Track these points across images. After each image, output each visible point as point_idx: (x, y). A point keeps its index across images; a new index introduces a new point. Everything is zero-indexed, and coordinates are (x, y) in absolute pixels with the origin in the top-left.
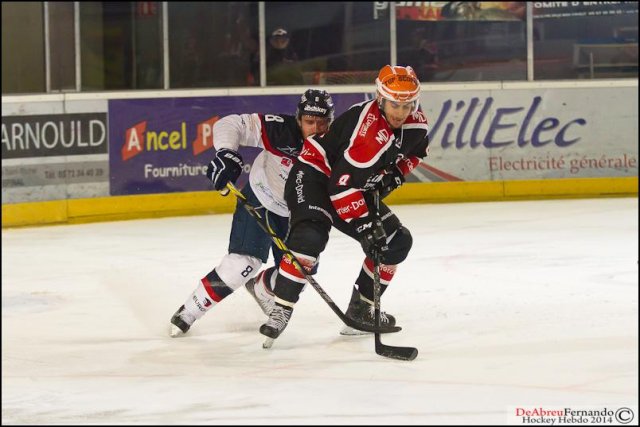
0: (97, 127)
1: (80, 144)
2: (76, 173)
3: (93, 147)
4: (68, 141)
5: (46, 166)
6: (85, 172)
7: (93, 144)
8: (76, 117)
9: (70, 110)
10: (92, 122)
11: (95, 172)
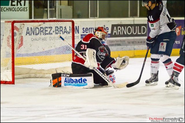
0: (144, 28)
1: (138, 33)
2: (137, 42)
3: (143, 34)
4: (135, 32)
5: (128, 40)
6: (140, 42)
7: (142, 33)
8: (137, 25)
9: (136, 23)
10: (142, 27)
11: (143, 42)
